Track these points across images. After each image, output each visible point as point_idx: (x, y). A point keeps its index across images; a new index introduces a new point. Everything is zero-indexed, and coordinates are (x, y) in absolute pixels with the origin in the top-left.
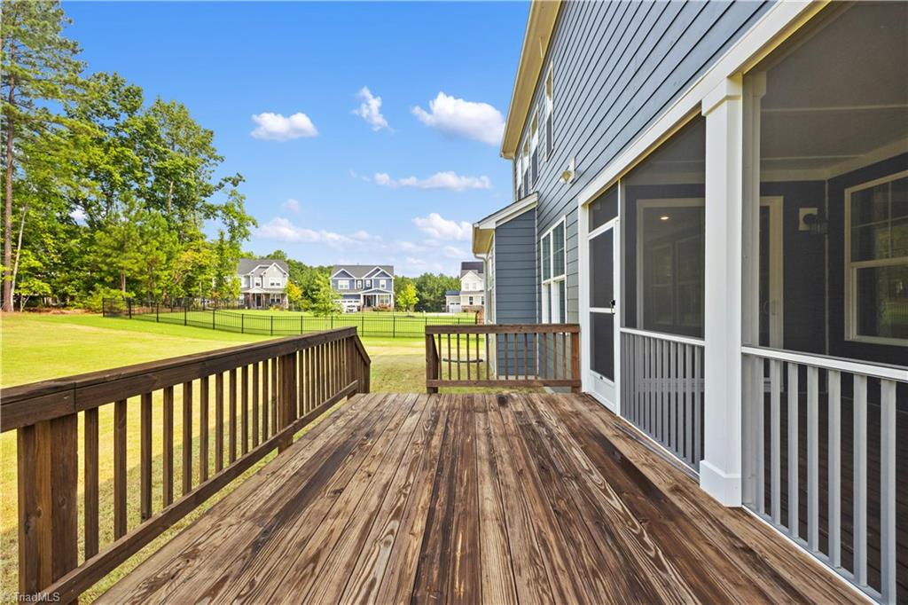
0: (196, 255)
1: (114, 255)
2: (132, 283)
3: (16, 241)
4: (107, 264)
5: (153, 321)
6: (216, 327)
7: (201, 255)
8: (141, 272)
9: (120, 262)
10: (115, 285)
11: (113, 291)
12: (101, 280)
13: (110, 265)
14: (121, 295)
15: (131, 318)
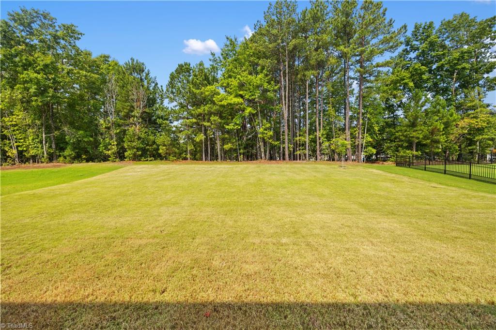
0: (474, 121)
1: (408, 130)
2: (420, 146)
3: (364, 130)
4: (404, 136)
5: (422, 170)
6: (472, 177)
7: (479, 120)
8: (425, 138)
9: (411, 134)
10: (410, 147)
11: (408, 151)
12: (401, 146)
13: (406, 136)
14: (412, 154)
15: (409, 167)
